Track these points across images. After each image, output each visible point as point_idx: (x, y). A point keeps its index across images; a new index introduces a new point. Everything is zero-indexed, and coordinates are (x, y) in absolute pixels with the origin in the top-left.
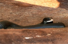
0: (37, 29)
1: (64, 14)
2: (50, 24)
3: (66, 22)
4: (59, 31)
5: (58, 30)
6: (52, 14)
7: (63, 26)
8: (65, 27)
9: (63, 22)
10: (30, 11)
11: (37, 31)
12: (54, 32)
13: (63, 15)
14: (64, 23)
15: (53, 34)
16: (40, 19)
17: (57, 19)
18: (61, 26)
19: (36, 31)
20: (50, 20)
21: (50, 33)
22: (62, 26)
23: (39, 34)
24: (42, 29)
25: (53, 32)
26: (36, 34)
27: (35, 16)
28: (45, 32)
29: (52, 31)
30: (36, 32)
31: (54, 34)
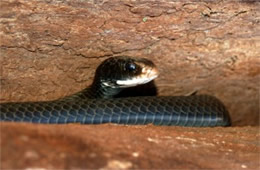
0: (41, 128)
1: (226, 44)
2: (135, 99)
3: (235, 94)
4: (188, 143)
5: (180, 142)
6: (154, 38)
7: (216, 119)
8: (229, 122)
9: (217, 95)
10: (14, 9)
11: (43, 137)
12: (152, 152)
13: (221, 51)
14: (224, 100)
15: (145, 163)
16: (82, 68)
17: (183, 69)
18: (206, 115)
19: (34, 135)
20: (138, 72)
21: (124, 157)
22: (213, 116)
23: (51, 156)
24: (76, 129)
25: (146, 151)
26: (30, 154)
27: (45, 48)
28: (96, 145)
29: (144, 140)
30: (35, 142)
31: (151, 163)
